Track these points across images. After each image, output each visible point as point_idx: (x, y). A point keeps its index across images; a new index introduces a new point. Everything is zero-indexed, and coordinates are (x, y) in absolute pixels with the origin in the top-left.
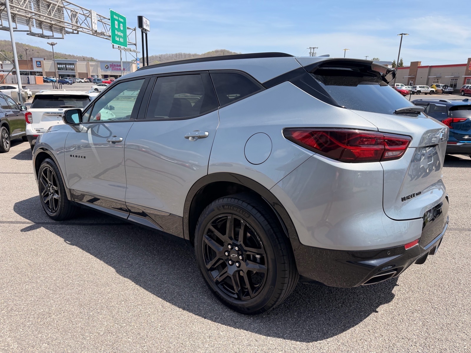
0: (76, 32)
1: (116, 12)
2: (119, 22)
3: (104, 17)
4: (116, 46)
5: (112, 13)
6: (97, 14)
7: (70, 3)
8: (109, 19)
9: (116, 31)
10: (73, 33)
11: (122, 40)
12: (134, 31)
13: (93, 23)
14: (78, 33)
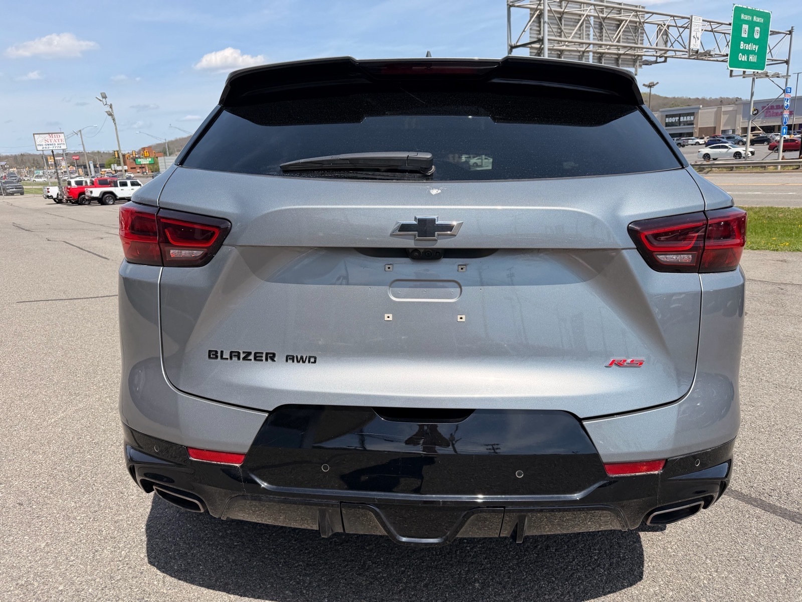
0: (663, 59)
1: (749, 8)
2: (752, 25)
3: (718, 23)
4: (738, 71)
5: (738, 11)
6: (703, 21)
7: (653, 13)
8: (730, 24)
9: (742, 42)
10: (656, 62)
11: (753, 58)
12: (789, 34)
13: (692, 38)
14: (665, 61)
